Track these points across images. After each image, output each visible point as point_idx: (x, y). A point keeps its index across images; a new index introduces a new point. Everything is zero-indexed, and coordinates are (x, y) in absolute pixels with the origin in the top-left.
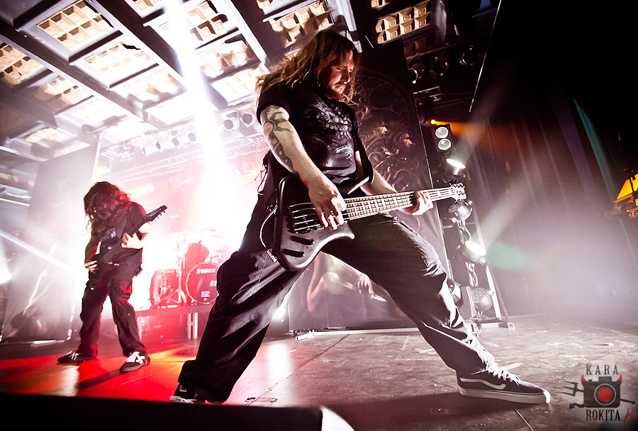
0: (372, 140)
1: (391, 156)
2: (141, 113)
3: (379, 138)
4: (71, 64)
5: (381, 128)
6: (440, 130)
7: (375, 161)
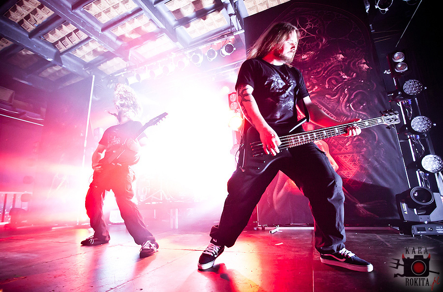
0: (329, 66)
1: (348, 80)
2: (123, 53)
3: (336, 64)
5: (338, 55)
6: (396, 55)
7: (333, 84)
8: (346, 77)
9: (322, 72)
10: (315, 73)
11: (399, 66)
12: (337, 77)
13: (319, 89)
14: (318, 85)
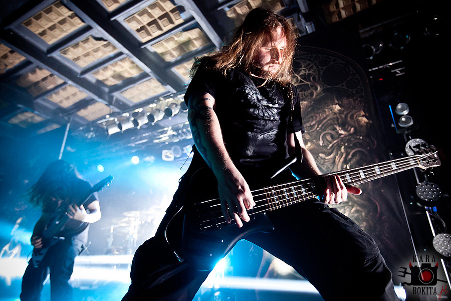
0: (324, 119)
1: (345, 136)
2: (107, 97)
3: (331, 116)
4: (49, 56)
5: (334, 106)
6: (399, 106)
7: (328, 140)
8: (342, 132)
9: (316, 126)
10: (309, 127)
11: (403, 119)
12: (333, 132)
13: (312, 146)
14: (311, 141)
